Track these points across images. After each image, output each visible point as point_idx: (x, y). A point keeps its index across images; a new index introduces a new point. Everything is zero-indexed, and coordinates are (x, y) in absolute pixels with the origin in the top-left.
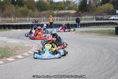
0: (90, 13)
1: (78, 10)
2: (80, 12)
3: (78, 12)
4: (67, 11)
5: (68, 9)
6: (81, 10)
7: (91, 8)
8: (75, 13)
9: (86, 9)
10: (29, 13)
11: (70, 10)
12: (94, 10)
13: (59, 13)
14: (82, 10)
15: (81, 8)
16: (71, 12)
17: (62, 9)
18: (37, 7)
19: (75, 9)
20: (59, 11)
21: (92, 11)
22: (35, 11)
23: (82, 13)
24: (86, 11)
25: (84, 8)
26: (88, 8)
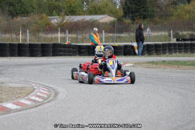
0: (156, 23)
1: (121, 13)
2: (128, 21)
4: (88, 18)
5: (90, 13)
6: (131, 15)
7: (158, 10)
8: (112, 24)
9: (145, 11)
12: (166, 16)
13: (65, 21)
14: (132, 13)
15: (129, 8)
16: (101, 21)
17: (73, 12)
19: (112, 13)
20: (67, 17)
21: (161, 17)
23: (133, 23)
24: (145, 17)
25: (137, 7)
26: (149, 9)
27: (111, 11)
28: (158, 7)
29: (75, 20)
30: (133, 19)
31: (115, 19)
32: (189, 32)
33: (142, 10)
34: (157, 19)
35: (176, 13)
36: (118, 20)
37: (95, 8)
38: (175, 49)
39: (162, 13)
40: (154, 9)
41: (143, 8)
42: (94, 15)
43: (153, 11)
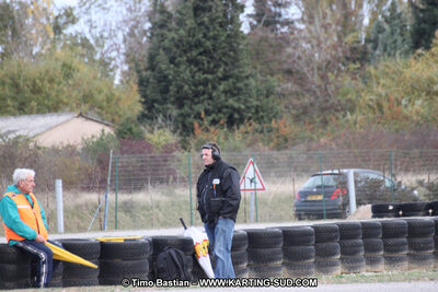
0: (284, 143)
1: (133, 104)
2: (161, 136)
3: (127, 134)
6: (174, 112)
7: (290, 86)
8: (97, 151)
11: (22, 109)
14: (180, 103)
15: (163, 79)
16: (47, 141)
19: (90, 105)
21: (301, 115)
23: (184, 146)
24: (232, 122)
25: (200, 76)
26: (252, 82)
27: (87, 98)
28: (289, 72)
30: (185, 129)
31: (108, 130)
32: (424, 177)
33: (221, 88)
34: (286, 125)
35: (367, 97)
36: (120, 134)
37: (16, 86)
38: (370, 249)
39: (306, 100)
40: (274, 81)
41: (225, 78)
42: (14, 115)
43: (269, 93)
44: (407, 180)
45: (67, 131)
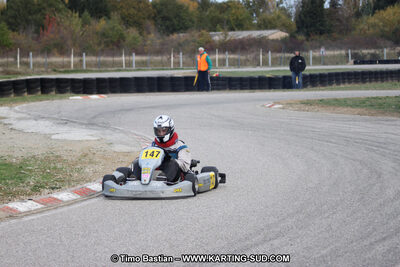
0: (335, 40)
1: (294, 27)
2: (301, 37)
3: (292, 36)
4: (255, 34)
5: (259, 27)
6: (305, 30)
7: (338, 23)
8: (284, 40)
9: (321, 25)
10: (129, 39)
11: (266, 28)
12: (346, 30)
13: (228, 38)
14: (307, 27)
15: (303, 22)
16: (271, 37)
17: (240, 26)
18: (154, 18)
19: (284, 27)
20: (230, 33)
21: (341, 32)
22: (149, 33)
23: (307, 40)
24: (321, 34)
25: (313, 21)
26: (327, 22)
27: (283, 25)
28: (338, 20)
29: (241, 37)
30: (308, 35)
31: (288, 35)
32: (372, 51)
34: (336, 35)
39: (342, 27)
40: (333, 22)
41: (320, 21)
43: (332, 25)
44: (365, 51)
45: (277, 35)
